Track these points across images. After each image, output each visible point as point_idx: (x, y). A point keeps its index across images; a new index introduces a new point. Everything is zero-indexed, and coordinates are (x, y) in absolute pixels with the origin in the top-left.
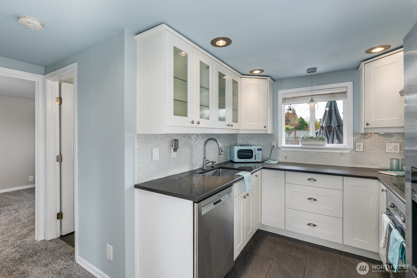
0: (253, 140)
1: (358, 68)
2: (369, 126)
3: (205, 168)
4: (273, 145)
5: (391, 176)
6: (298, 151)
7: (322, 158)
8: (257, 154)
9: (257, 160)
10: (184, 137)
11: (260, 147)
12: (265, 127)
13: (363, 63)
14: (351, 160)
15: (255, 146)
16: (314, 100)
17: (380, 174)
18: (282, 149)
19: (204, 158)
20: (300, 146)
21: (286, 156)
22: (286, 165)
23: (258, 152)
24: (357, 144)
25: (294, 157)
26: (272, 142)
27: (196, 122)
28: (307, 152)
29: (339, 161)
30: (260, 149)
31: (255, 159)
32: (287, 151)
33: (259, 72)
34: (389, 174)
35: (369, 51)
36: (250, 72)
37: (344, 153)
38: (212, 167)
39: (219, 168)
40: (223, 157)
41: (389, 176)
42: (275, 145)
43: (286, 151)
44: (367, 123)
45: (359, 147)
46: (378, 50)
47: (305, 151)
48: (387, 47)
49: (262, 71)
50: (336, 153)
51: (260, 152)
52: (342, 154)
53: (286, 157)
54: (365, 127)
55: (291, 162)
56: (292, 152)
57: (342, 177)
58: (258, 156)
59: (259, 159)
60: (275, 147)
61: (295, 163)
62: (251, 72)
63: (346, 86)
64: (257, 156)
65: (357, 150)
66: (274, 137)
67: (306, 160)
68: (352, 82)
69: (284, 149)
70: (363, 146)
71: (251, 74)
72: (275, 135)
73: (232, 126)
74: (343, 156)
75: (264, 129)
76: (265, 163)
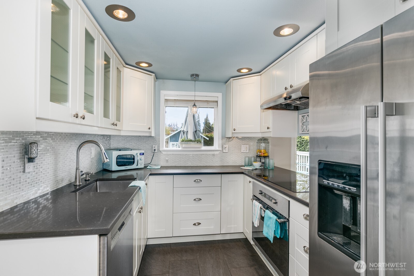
0: (131, 143)
1: (226, 82)
2: (235, 132)
3: (78, 183)
4: (155, 149)
5: (250, 170)
6: (179, 154)
7: (199, 159)
8: (139, 159)
9: (139, 167)
10: (46, 139)
11: (143, 152)
12: (149, 129)
13: (232, 79)
14: (220, 160)
15: (135, 149)
16: (196, 104)
17: (242, 169)
18: (164, 153)
19: (77, 169)
20: (180, 149)
21: (167, 159)
22: (167, 169)
23: (140, 157)
24: (224, 146)
25: (175, 160)
26: (154, 146)
27: (80, 115)
28: (186, 154)
29: (212, 161)
30: (142, 154)
31: (137, 165)
32: (169, 154)
33: (146, 65)
34: (247, 169)
35: (239, 71)
36: (136, 63)
37: (216, 154)
38: (86, 180)
39: (96, 181)
40: (96, 166)
41: (247, 170)
42: (156, 148)
43: (167, 154)
44: (234, 129)
45: (226, 149)
46: (245, 71)
47: (185, 154)
48: (250, 70)
49: (150, 65)
50: (210, 154)
51: (143, 157)
52: (214, 155)
53: (167, 161)
54: (233, 132)
55: (172, 166)
56: (173, 155)
57: (221, 175)
58: (141, 162)
59: (141, 165)
60: (156, 151)
61: (176, 167)
62: (138, 63)
63: (217, 96)
64: (139, 162)
65: (224, 151)
66: (155, 139)
67: (186, 162)
68: (222, 93)
69: (166, 153)
70: (228, 147)
71: (137, 66)
72: (156, 138)
73: (116, 126)
74: (215, 157)
75: (148, 130)
76: (147, 169)
